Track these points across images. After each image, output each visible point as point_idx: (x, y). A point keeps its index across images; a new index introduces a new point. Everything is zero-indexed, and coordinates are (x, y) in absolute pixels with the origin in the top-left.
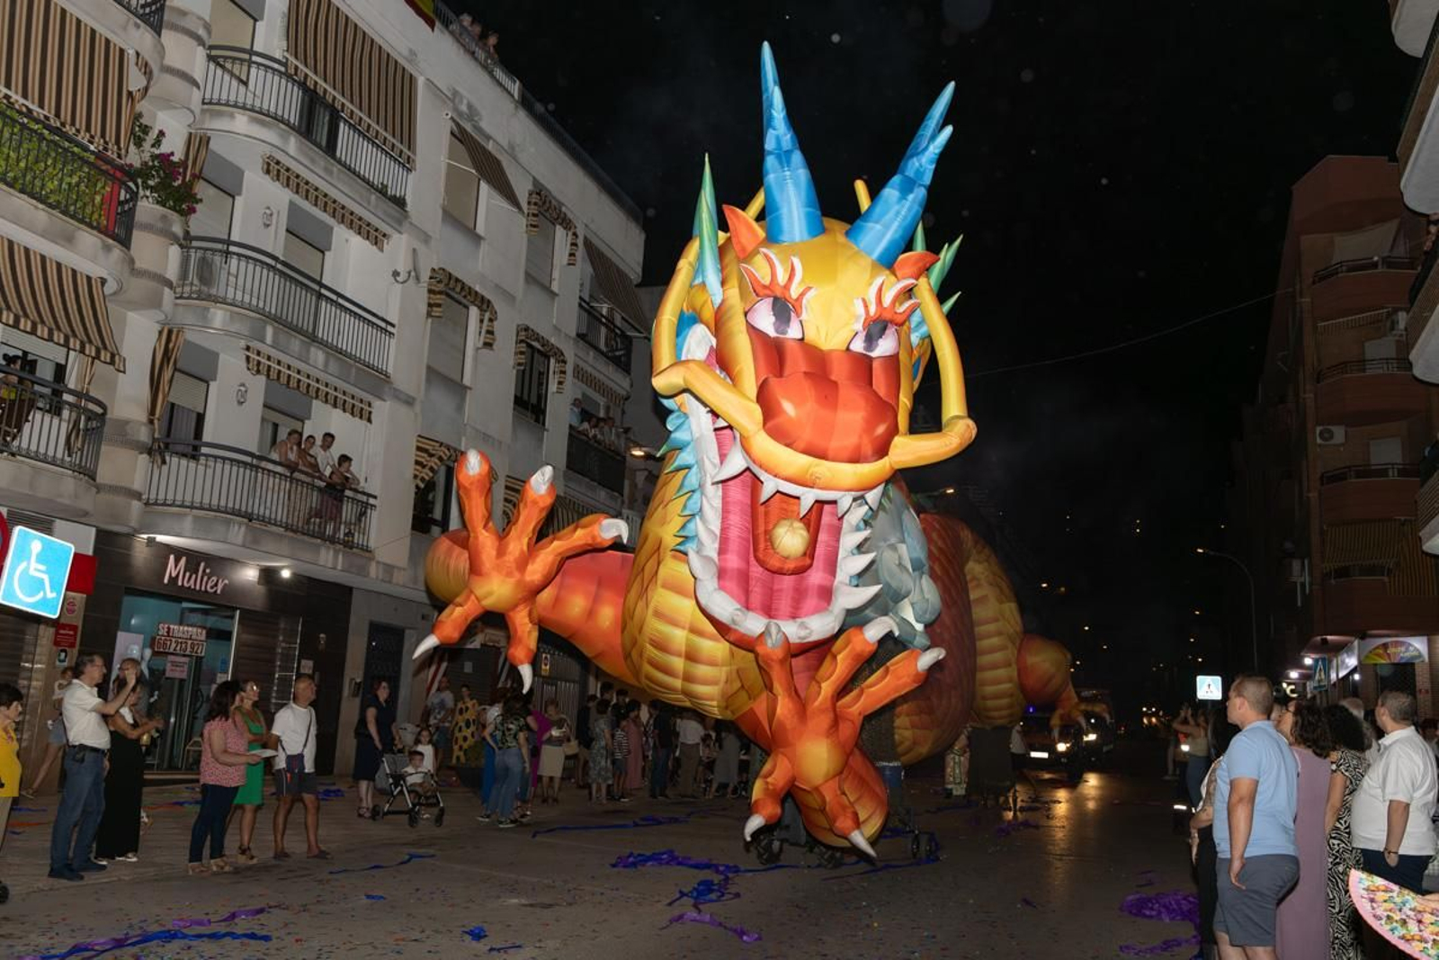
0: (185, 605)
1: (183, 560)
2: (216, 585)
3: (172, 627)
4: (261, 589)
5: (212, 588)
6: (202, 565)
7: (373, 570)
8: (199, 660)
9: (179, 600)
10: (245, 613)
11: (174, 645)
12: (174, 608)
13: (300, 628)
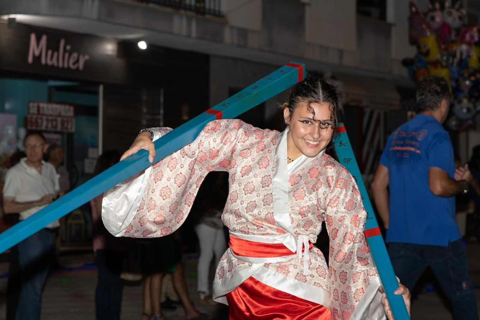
0: (52, 83)
1: (44, 39)
2: (77, 61)
3: (41, 105)
4: (120, 63)
5: (74, 64)
6: (62, 43)
7: (228, 36)
8: (70, 136)
9: (44, 78)
10: (109, 88)
11: (45, 123)
12: (43, 87)
13: (162, 99)
